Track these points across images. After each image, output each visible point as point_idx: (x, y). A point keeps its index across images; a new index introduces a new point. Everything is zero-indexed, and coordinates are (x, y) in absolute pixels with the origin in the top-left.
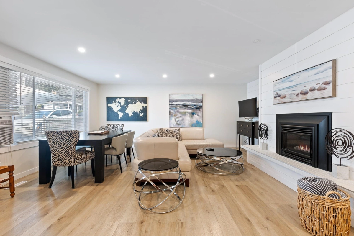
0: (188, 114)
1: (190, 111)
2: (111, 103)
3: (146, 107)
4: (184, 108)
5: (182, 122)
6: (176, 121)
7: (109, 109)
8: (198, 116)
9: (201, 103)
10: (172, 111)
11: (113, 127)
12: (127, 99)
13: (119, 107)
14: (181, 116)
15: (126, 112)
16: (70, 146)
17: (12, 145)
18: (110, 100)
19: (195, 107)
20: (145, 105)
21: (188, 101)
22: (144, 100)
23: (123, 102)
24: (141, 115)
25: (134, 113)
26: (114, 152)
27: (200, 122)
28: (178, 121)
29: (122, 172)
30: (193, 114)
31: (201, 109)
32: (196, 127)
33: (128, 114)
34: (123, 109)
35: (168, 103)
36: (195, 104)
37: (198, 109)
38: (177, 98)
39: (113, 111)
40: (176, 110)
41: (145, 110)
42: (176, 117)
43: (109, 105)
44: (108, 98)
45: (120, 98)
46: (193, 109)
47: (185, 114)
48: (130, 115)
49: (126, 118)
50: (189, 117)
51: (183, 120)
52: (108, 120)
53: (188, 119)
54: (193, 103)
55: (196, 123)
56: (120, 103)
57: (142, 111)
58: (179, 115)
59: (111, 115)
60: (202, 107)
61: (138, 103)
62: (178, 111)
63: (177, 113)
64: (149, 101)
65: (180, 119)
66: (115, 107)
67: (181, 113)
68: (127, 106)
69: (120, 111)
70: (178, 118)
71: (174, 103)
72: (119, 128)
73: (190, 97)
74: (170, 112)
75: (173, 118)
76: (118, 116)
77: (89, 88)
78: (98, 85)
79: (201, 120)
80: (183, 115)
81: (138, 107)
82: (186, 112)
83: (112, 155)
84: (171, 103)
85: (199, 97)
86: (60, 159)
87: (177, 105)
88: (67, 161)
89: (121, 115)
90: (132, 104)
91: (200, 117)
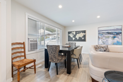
0: (111, 38)
1: (112, 36)
2: (70, 34)
3: (85, 35)
4: (108, 34)
5: (106, 42)
6: (102, 41)
7: (69, 36)
8: (118, 38)
9: (121, 31)
10: (100, 36)
11: (71, 44)
12: (76, 32)
13: (73, 36)
14: (105, 39)
15: (76, 37)
16: (56, 53)
17: (37, 50)
18: (69, 33)
19: (116, 33)
20: (84, 34)
21: (111, 30)
22: (84, 32)
23: (74, 33)
24: (83, 39)
25: (79, 38)
26: (75, 57)
27: (120, 42)
28: (104, 41)
29: (79, 68)
30: (114, 37)
31: (120, 34)
32: (117, 45)
33: (77, 38)
34: (75, 36)
35: (97, 32)
36: (116, 31)
37: (118, 35)
38: (103, 29)
39: (71, 37)
40: (102, 35)
41: (85, 36)
42: (102, 39)
43: (69, 35)
44: (68, 32)
45: (73, 32)
46: (114, 34)
47: (108, 37)
48: (78, 39)
49: (76, 40)
50: (111, 39)
51: (107, 41)
52: (69, 41)
53: (110, 40)
54: (114, 31)
55: (116, 42)
56: (73, 34)
57: (83, 37)
58: (104, 38)
59: (70, 39)
60: (121, 33)
61: (82, 33)
62: (104, 36)
63: (103, 37)
64: (87, 32)
65: (105, 40)
66: (71, 36)
67: (105, 37)
68: (76, 35)
69: (73, 37)
70: (103, 40)
71: (101, 32)
72: (74, 44)
73: (112, 28)
74: (98, 37)
75: (101, 40)
76: (73, 39)
77: (62, 28)
78: (65, 27)
79: (120, 41)
80: (107, 38)
81: (81, 35)
82: (109, 37)
83: (74, 58)
84: (99, 32)
85: (120, 27)
86: (52, 59)
87: (103, 33)
88: (55, 60)
89: (74, 39)
90: (78, 34)
91: (120, 39)
